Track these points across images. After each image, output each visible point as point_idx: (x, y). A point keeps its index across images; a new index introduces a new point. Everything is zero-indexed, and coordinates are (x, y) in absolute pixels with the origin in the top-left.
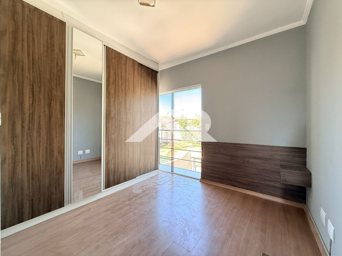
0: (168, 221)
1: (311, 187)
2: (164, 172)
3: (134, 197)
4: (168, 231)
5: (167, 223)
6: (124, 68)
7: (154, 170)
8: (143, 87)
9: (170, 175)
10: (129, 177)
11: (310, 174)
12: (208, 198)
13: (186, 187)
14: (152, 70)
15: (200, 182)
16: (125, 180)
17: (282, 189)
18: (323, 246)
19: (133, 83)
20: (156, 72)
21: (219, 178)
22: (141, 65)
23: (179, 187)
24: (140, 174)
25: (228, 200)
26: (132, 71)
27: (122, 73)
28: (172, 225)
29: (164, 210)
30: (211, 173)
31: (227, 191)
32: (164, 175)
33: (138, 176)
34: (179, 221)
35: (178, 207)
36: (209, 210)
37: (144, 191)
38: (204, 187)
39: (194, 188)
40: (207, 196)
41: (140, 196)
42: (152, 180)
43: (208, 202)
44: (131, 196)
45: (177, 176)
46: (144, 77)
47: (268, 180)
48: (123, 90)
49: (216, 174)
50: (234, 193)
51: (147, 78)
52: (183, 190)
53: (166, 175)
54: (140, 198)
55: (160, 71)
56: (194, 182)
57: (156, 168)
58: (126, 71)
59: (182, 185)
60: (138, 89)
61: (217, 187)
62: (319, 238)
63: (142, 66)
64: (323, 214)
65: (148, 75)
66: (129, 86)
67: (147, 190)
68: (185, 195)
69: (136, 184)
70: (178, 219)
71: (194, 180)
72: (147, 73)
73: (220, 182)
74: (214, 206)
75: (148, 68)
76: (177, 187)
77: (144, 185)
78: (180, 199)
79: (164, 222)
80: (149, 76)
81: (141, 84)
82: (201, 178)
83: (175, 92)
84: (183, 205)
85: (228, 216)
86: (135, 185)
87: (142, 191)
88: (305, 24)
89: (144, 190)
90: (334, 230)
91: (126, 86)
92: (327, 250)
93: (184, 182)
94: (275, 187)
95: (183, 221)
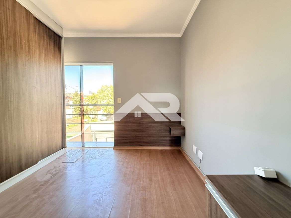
0: (98, 193)
1: (185, 135)
2: (73, 148)
3: (43, 186)
4: (103, 201)
5: (99, 195)
6: (10, 15)
7: (60, 149)
8: (42, 50)
9: (81, 150)
10: (26, 165)
11: (184, 128)
12: (126, 160)
13: (102, 157)
14: (55, 34)
15: (113, 150)
16: (21, 169)
17: (170, 140)
18: (195, 165)
19: (29, 41)
20: (60, 37)
21: (130, 142)
22: (39, 21)
23: (95, 158)
24: (43, 157)
25: (140, 157)
26: (26, 24)
27: (9, 21)
28: (104, 194)
29: (90, 185)
30: (123, 140)
31: (137, 151)
32: (74, 152)
33: (39, 160)
34: (109, 188)
35: (103, 177)
36: (130, 169)
37: (55, 175)
38: (119, 153)
39: (111, 156)
40: (124, 159)
41: (51, 182)
42: (61, 161)
43: (126, 163)
44: (36, 186)
45: (89, 149)
46: (44, 37)
47: (162, 137)
48: (11, 47)
49: (127, 140)
50: (142, 151)
51: (48, 41)
52: (101, 160)
53: (76, 151)
54: (52, 184)
55: (64, 37)
56: (108, 150)
57: (63, 146)
58: (15, 21)
59: (98, 156)
60: (36, 51)
61: (128, 150)
62: (192, 162)
63: (41, 24)
64: (195, 148)
65: (49, 38)
66: (21, 43)
67: (59, 172)
68: (105, 164)
69: (39, 170)
70: (108, 187)
71: (107, 149)
72: (48, 34)
73: (131, 146)
74: (133, 165)
75: (49, 29)
76: (94, 159)
77: (52, 168)
78: (102, 169)
79: (95, 195)
80: (51, 39)
81: (39, 46)
82: (114, 146)
83: (84, 65)
84: (107, 173)
85: (145, 168)
86: (38, 172)
87: (51, 175)
88: (181, 36)
89: (54, 173)
90: (203, 154)
91: (16, 42)
92: (198, 167)
93: (99, 153)
94: (166, 140)
95: (113, 186)
